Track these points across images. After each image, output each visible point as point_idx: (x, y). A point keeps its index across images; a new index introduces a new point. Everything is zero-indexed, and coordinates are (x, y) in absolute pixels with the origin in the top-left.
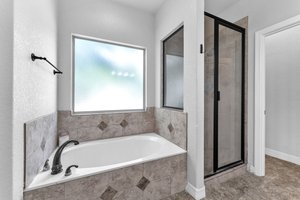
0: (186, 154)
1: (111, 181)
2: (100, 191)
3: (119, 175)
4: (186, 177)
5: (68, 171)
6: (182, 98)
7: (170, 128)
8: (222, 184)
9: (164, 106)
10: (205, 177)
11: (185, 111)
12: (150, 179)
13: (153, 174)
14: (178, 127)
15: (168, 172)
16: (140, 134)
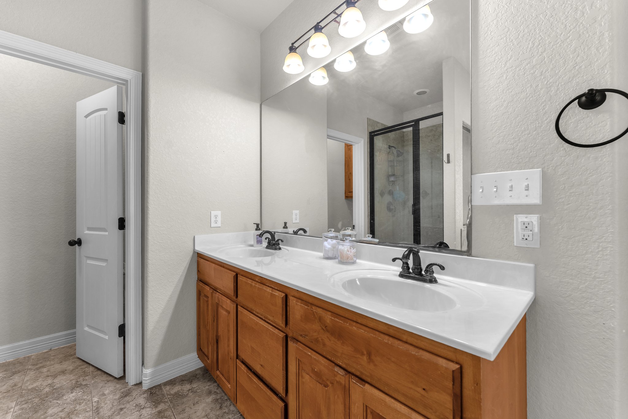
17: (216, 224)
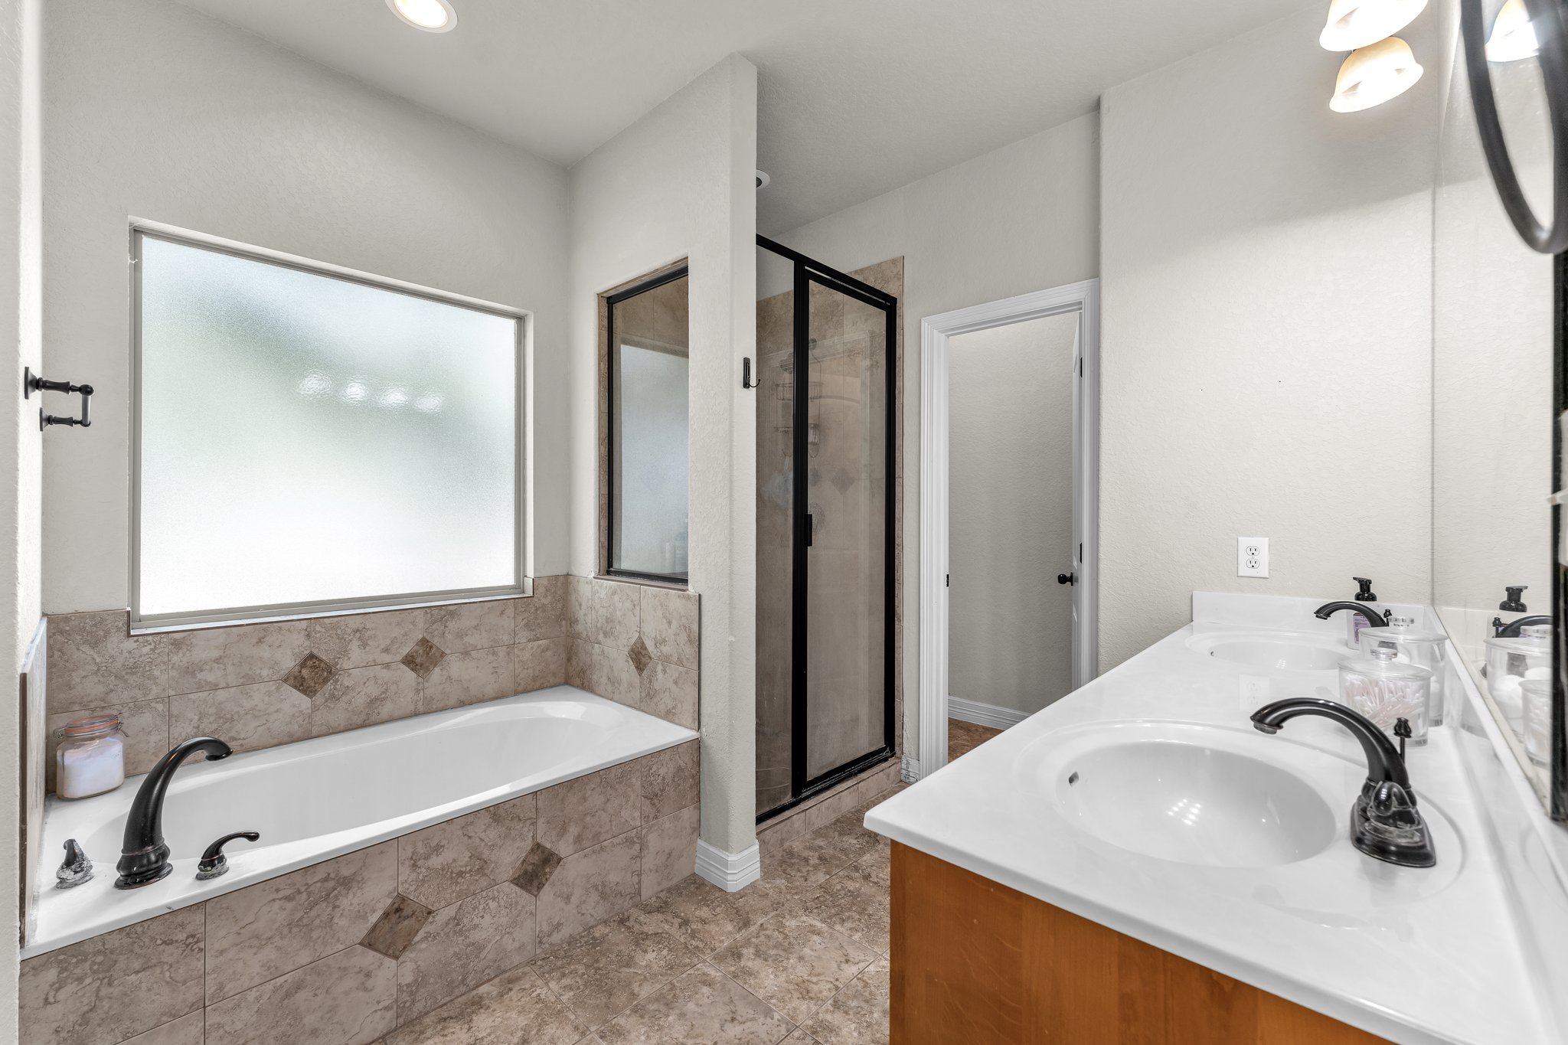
0: (697, 745)
1: (406, 873)
2: (361, 916)
3: (438, 849)
4: (697, 829)
5: (212, 859)
6: (684, 536)
7: (639, 657)
8: (818, 833)
9: (609, 566)
10: (760, 820)
11: (692, 589)
12: (563, 848)
13: (573, 830)
14: (666, 649)
15: (631, 815)
16: (499, 696)
17: (1253, 569)
